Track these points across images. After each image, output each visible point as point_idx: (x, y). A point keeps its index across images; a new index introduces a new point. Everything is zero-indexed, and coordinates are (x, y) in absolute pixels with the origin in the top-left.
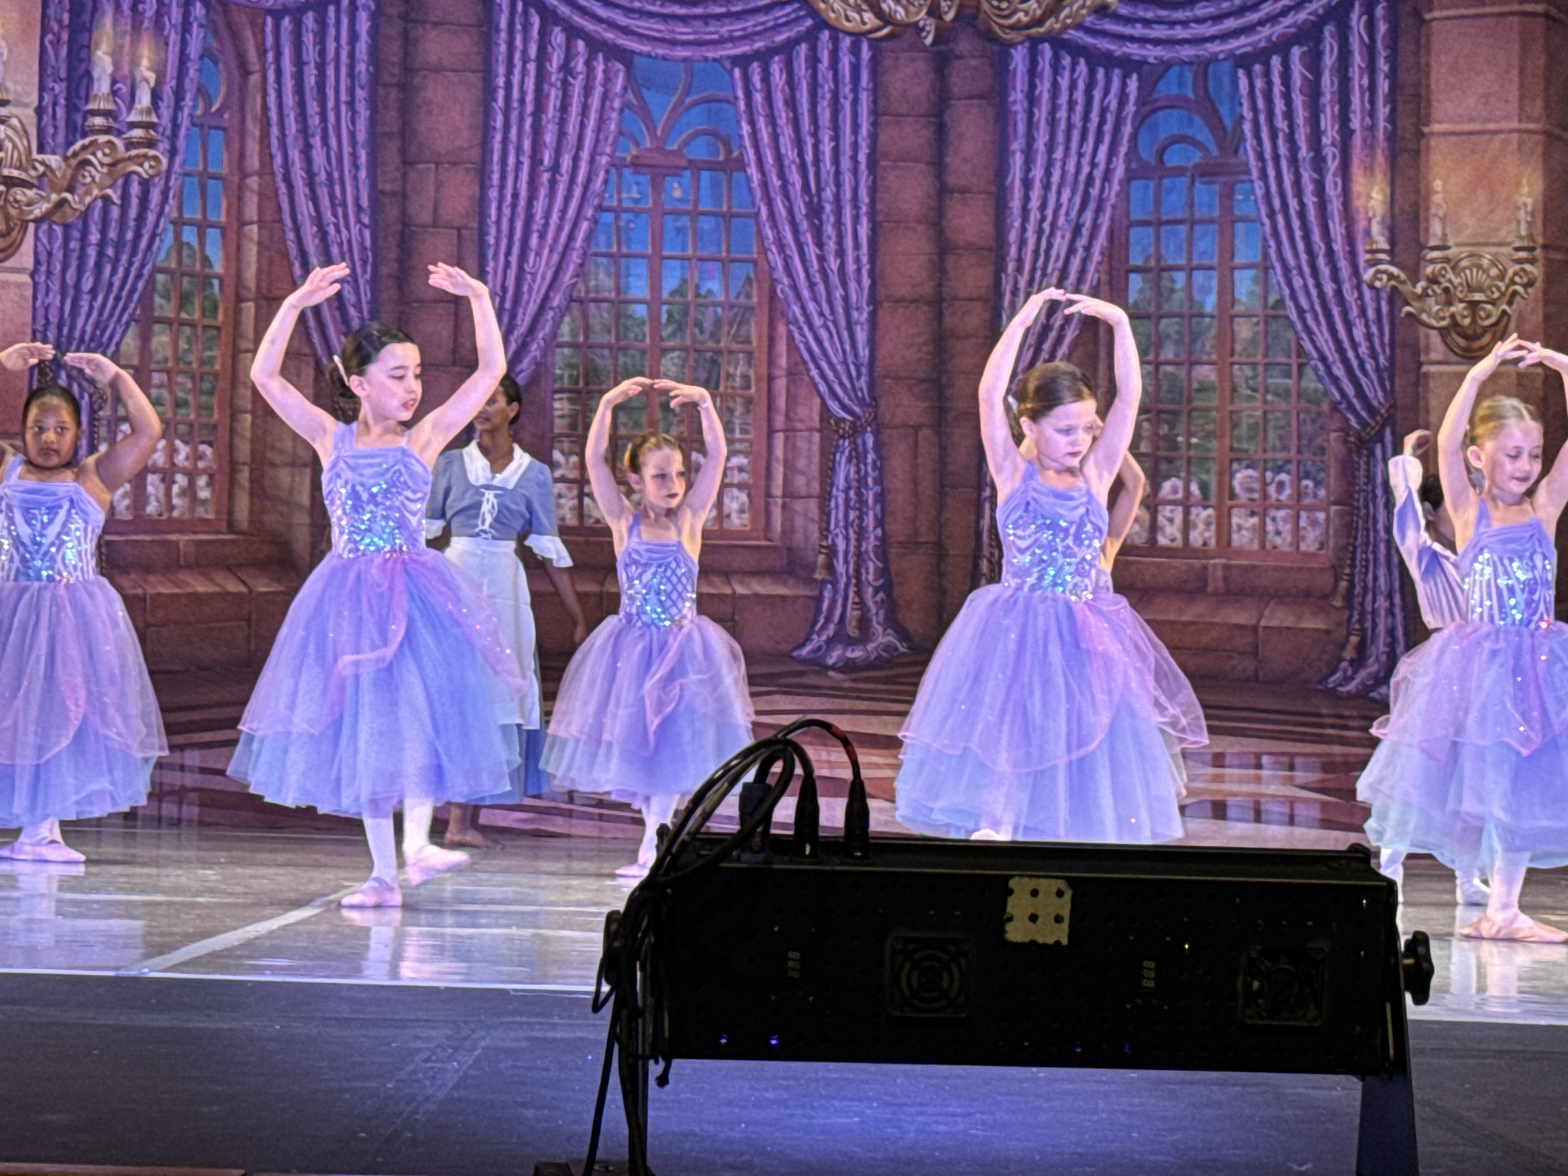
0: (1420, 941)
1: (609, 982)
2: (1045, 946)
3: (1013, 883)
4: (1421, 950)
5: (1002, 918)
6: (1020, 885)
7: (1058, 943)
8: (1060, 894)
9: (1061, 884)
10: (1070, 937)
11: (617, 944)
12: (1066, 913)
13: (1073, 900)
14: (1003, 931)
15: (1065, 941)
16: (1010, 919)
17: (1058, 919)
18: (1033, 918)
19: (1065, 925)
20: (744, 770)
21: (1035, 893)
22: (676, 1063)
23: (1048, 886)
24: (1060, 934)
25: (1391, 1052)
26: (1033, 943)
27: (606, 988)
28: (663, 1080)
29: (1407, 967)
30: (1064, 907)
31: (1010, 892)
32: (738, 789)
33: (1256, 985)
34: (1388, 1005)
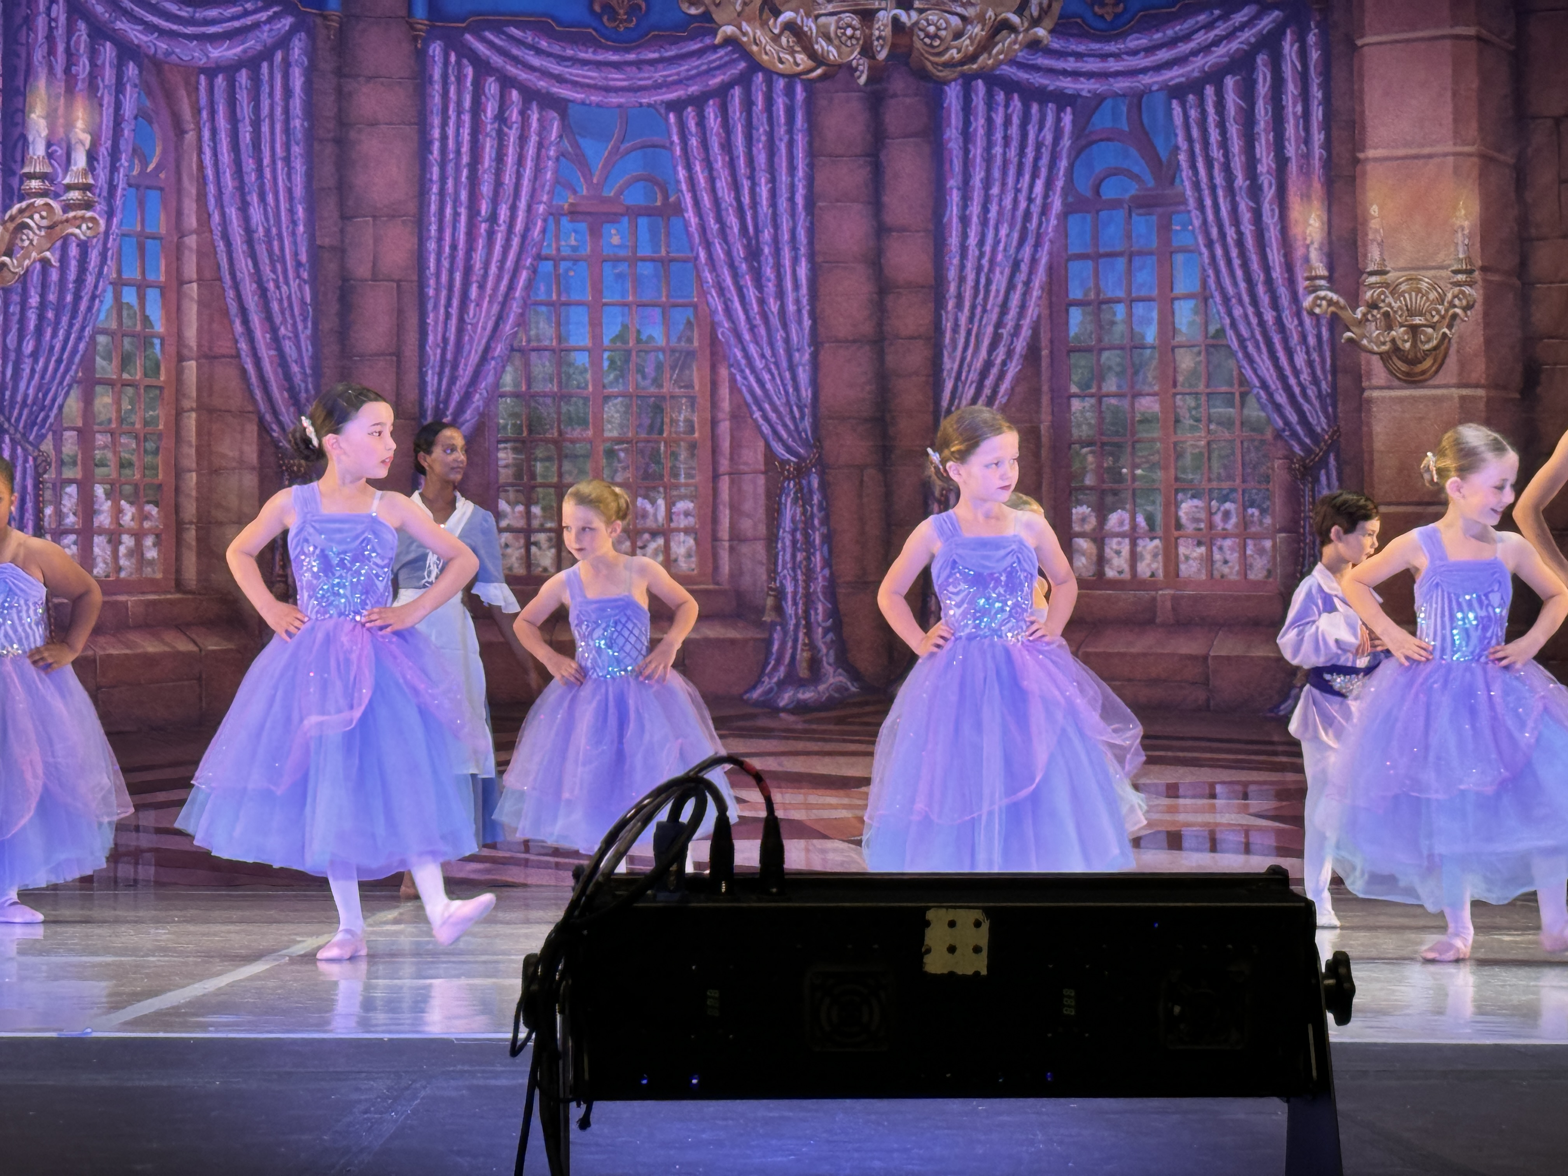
0: (1341, 961)
1: (526, 1024)
2: (964, 977)
3: (930, 915)
4: (1342, 970)
5: (919, 951)
6: (938, 917)
7: (977, 974)
8: (978, 924)
9: (978, 914)
10: (989, 967)
11: (534, 987)
12: (984, 943)
13: (991, 930)
14: (921, 963)
15: (984, 972)
16: (928, 951)
17: (977, 950)
18: (952, 949)
19: (984, 955)
20: (658, 808)
21: (952, 924)
22: (597, 1105)
23: (967, 916)
24: (980, 965)
25: (1314, 1073)
26: (952, 974)
28: (585, 1123)
29: (1328, 987)
30: (982, 937)
31: (928, 924)
32: (651, 829)
33: (1177, 1009)
34: (1310, 1027)
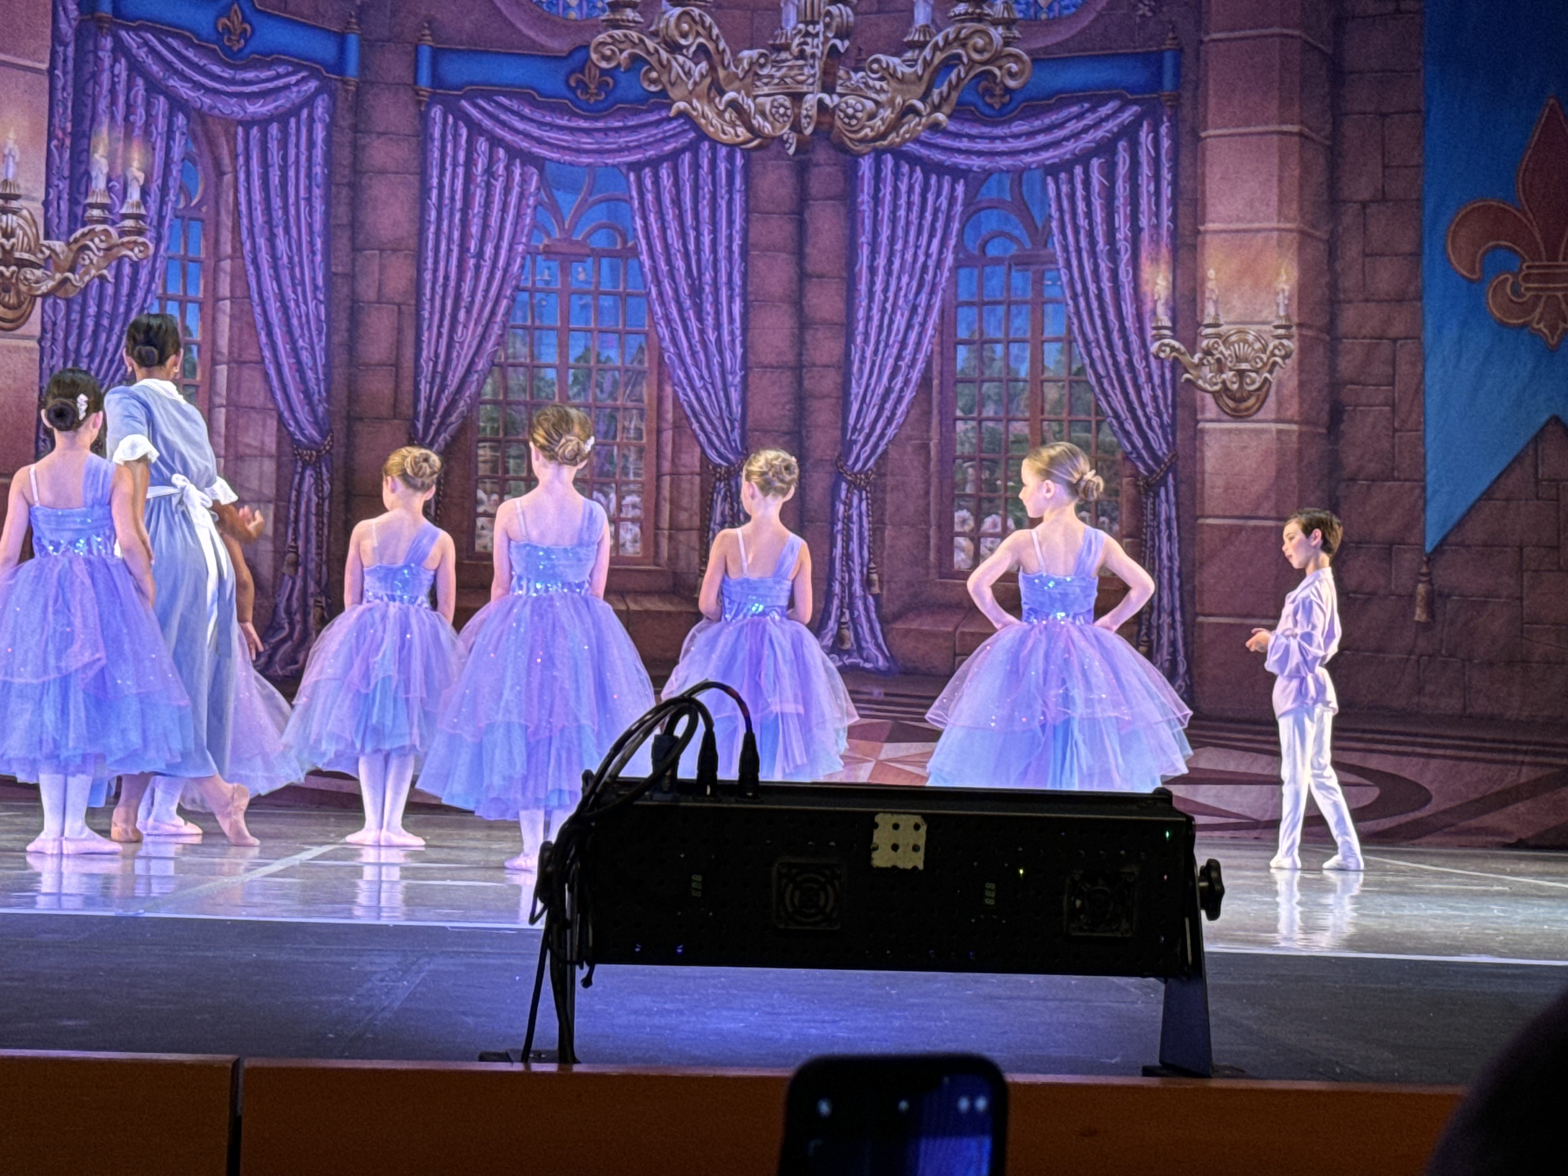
0: (1213, 867)
1: (542, 901)
2: (905, 871)
3: (878, 819)
4: (1214, 875)
5: (868, 848)
6: (884, 820)
7: (915, 868)
8: (917, 827)
9: (918, 819)
10: (925, 863)
11: (549, 869)
12: (922, 843)
13: (928, 832)
14: (870, 858)
15: (921, 866)
16: (876, 849)
17: (916, 848)
18: (895, 847)
19: (922, 853)
20: (655, 725)
21: (896, 827)
22: (598, 968)
23: (908, 821)
24: (917, 861)
25: (1190, 958)
26: (894, 868)
27: (540, 906)
28: (587, 982)
29: (1202, 888)
30: (921, 838)
31: (876, 826)
32: (650, 740)
33: (1078, 903)
34: (1187, 921)
